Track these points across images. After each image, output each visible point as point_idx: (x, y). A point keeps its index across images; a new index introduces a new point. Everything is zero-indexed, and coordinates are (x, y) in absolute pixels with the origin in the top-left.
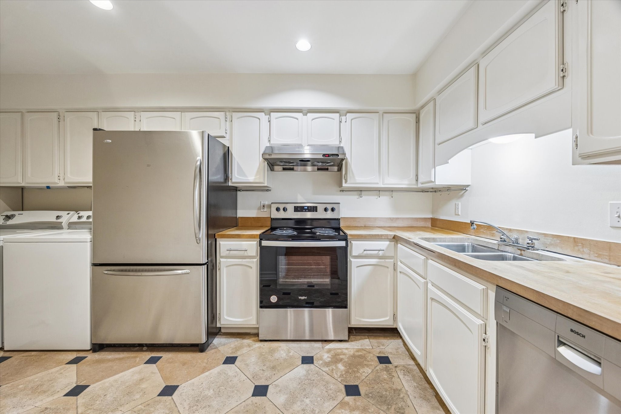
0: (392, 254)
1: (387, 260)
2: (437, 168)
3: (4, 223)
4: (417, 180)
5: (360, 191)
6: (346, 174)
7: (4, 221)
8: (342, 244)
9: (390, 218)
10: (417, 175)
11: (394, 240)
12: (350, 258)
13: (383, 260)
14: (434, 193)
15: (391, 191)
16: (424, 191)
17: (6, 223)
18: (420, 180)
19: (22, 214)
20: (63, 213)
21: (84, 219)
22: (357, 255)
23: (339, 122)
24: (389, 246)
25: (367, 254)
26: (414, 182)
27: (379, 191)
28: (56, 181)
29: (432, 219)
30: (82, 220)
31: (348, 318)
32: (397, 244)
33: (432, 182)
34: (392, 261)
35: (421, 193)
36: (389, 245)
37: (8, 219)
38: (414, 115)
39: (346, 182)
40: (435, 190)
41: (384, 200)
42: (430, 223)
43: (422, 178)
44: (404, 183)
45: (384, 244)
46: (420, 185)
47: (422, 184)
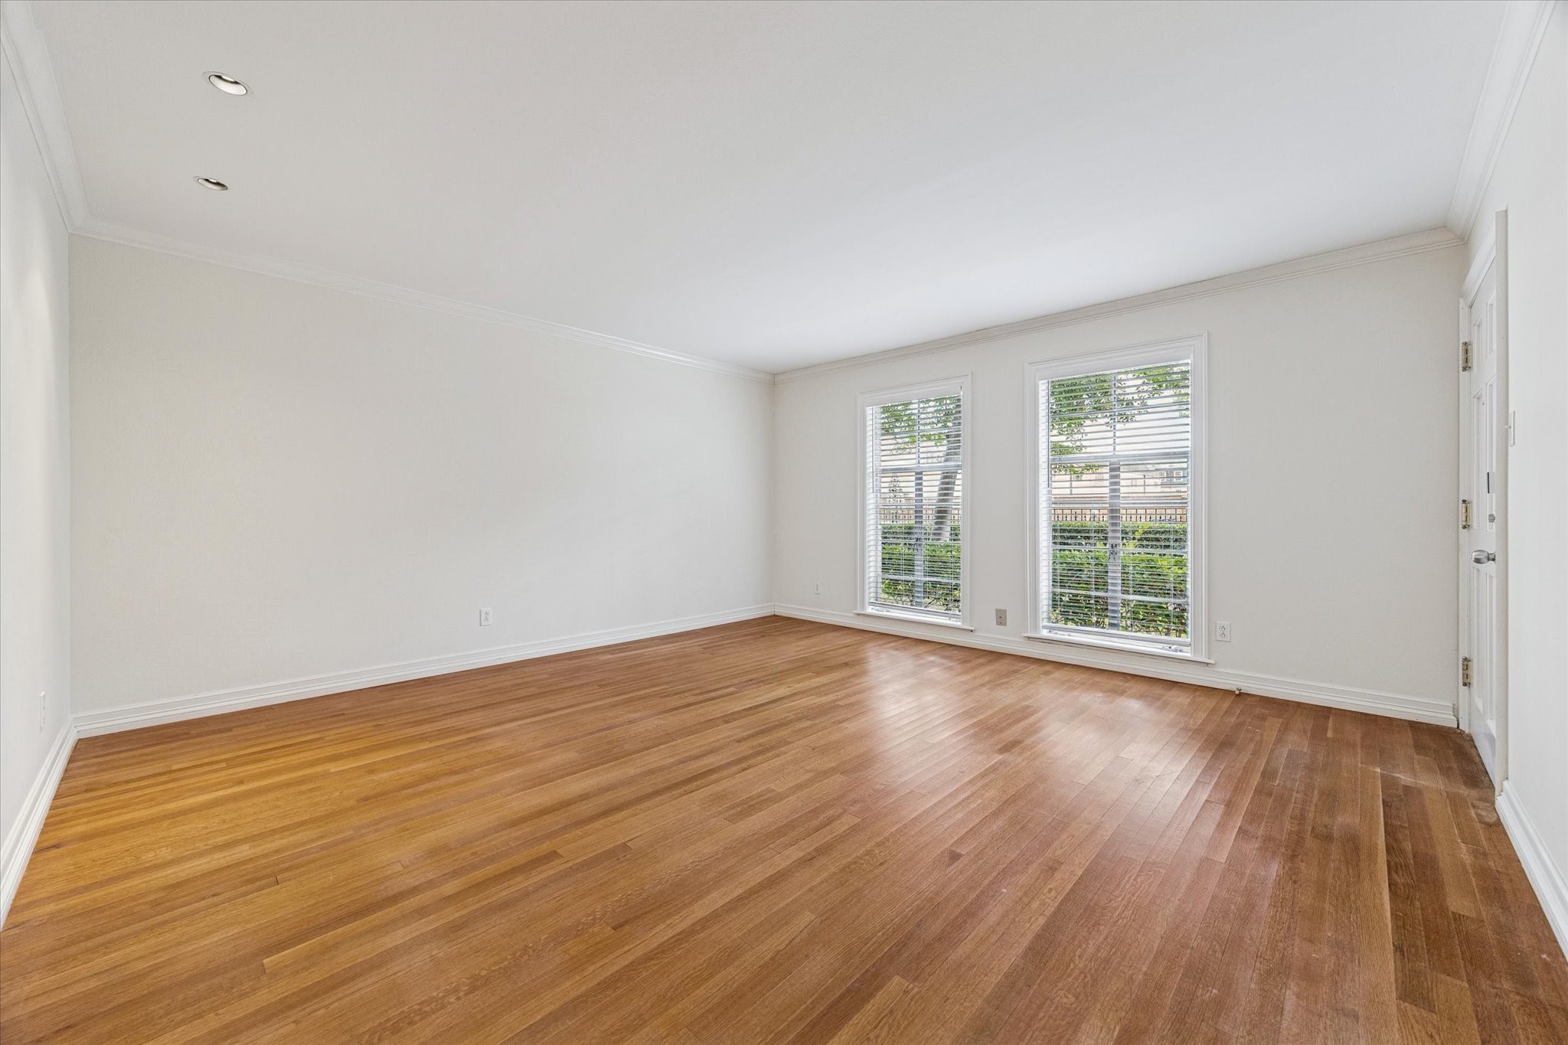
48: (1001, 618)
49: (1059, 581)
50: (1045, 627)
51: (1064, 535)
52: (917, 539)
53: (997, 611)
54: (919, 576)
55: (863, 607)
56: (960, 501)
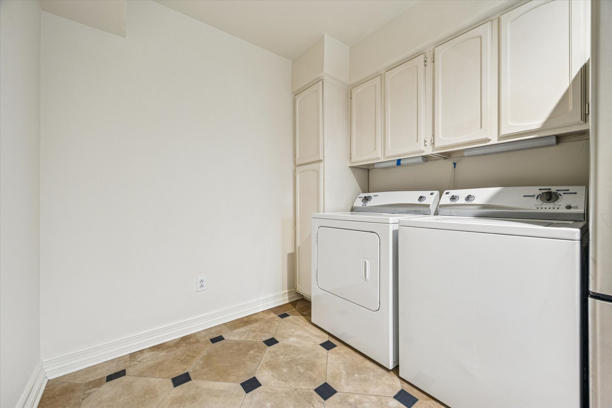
3: (364, 205)
7: (363, 203)
17: (366, 205)
19: (377, 196)
20: (425, 193)
21: (461, 201)
28: (423, 148)
30: (458, 202)
37: (366, 201)
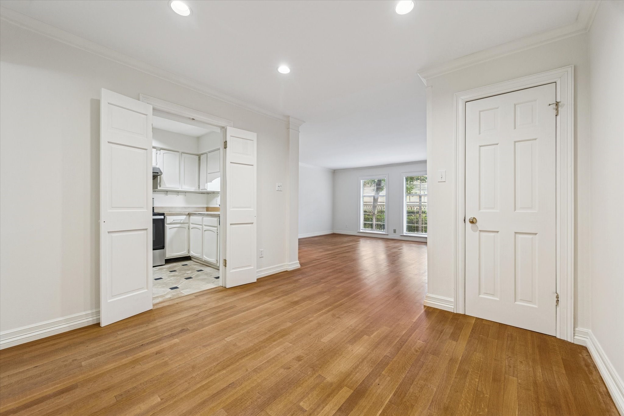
0: (187, 222)
1: (185, 225)
2: (208, 183)
4: (199, 188)
5: (166, 192)
6: (160, 182)
8: (162, 217)
9: (184, 207)
10: (199, 186)
11: (188, 215)
12: (165, 225)
13: (183, 225)
14: (208, 194)
15: (185, 192)
16: (202, 193)
18: (201, 188)
22: (169, 223)
23: (156, 153)
24: (185, 219)
25: (175, 222)
26: (198, 189)
27: (178, 192)
29: (206, 207)
31: (164, 254)
32: (190, 217)
33: (206, 189)
34: (187, 225)
35: (201, 194)
36: (186, 217)
38: (198, 157)
39: (160, 186)
40: (208, 193)
41: (181, 197)
42: (206, 209)
43: (201, 187)
44: (192, 189)
45: (183, 217)
46: (200, 190)
47: (202, 190)
48: (395, 231)
49: (408, 222)
50: (405, 233)
51: (410, 213)
52: (374, 213)
53: (394, 230)
54: (374, 222)
55: (360, 230)
56: (385, 204)
